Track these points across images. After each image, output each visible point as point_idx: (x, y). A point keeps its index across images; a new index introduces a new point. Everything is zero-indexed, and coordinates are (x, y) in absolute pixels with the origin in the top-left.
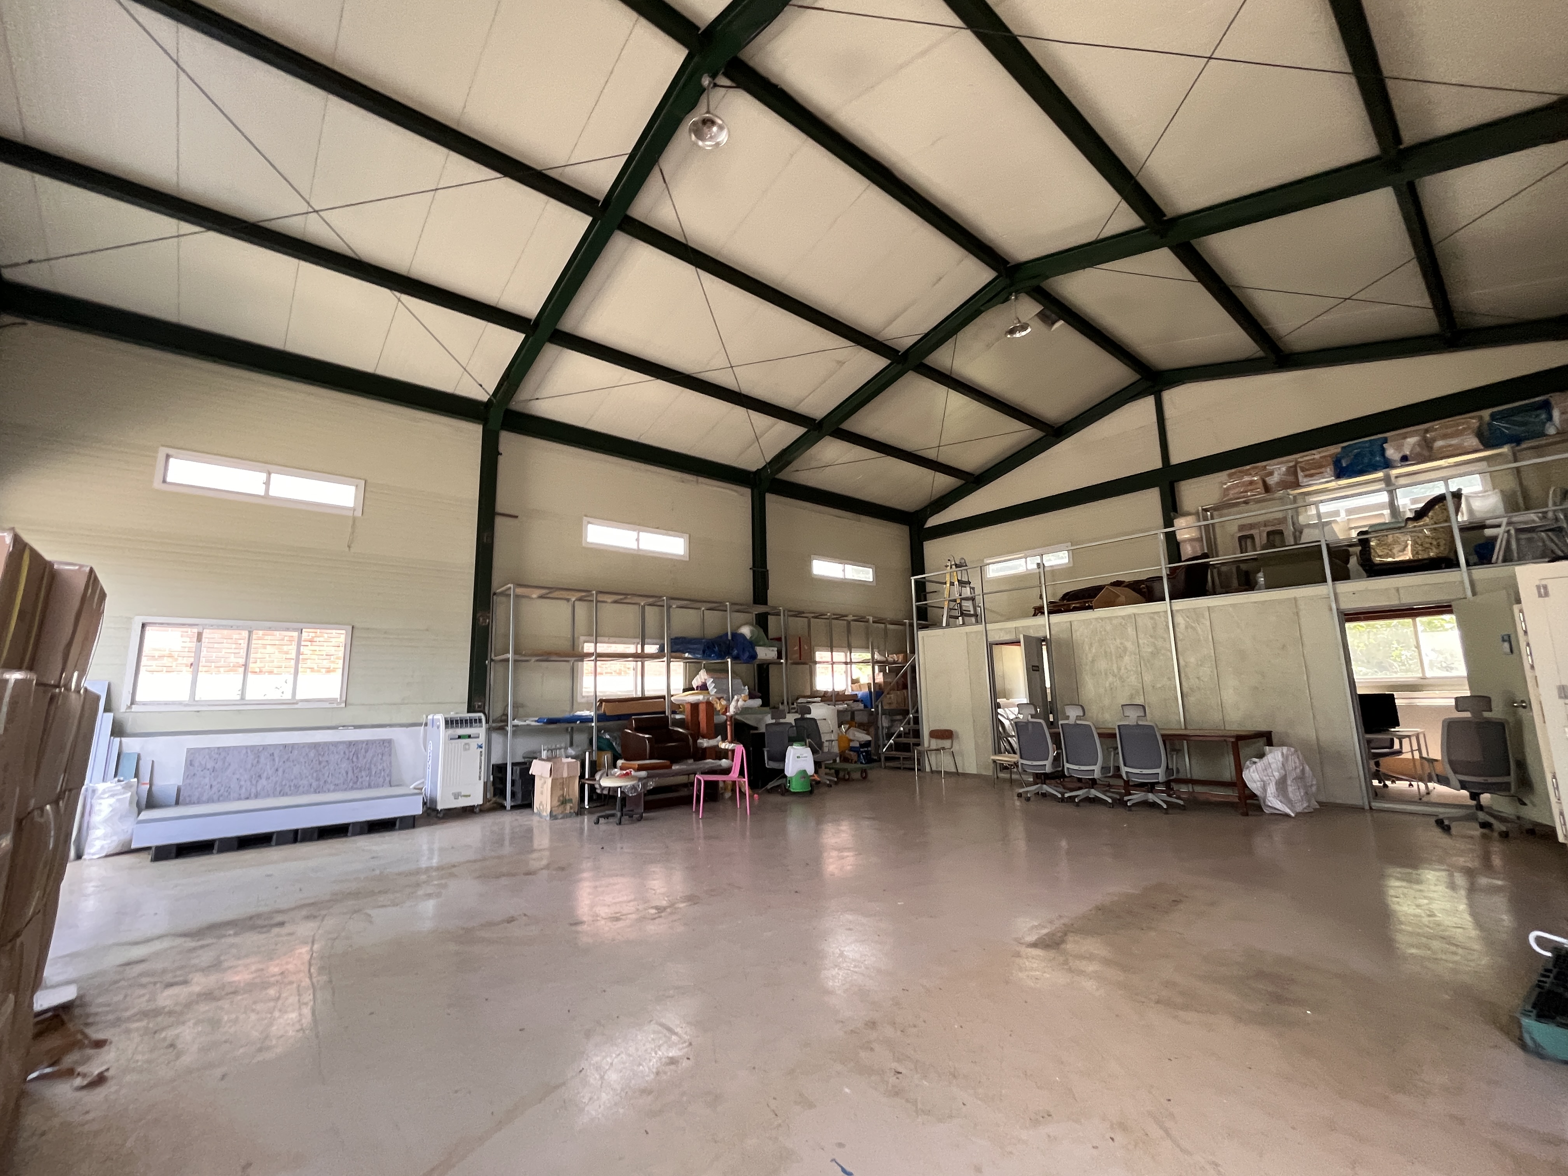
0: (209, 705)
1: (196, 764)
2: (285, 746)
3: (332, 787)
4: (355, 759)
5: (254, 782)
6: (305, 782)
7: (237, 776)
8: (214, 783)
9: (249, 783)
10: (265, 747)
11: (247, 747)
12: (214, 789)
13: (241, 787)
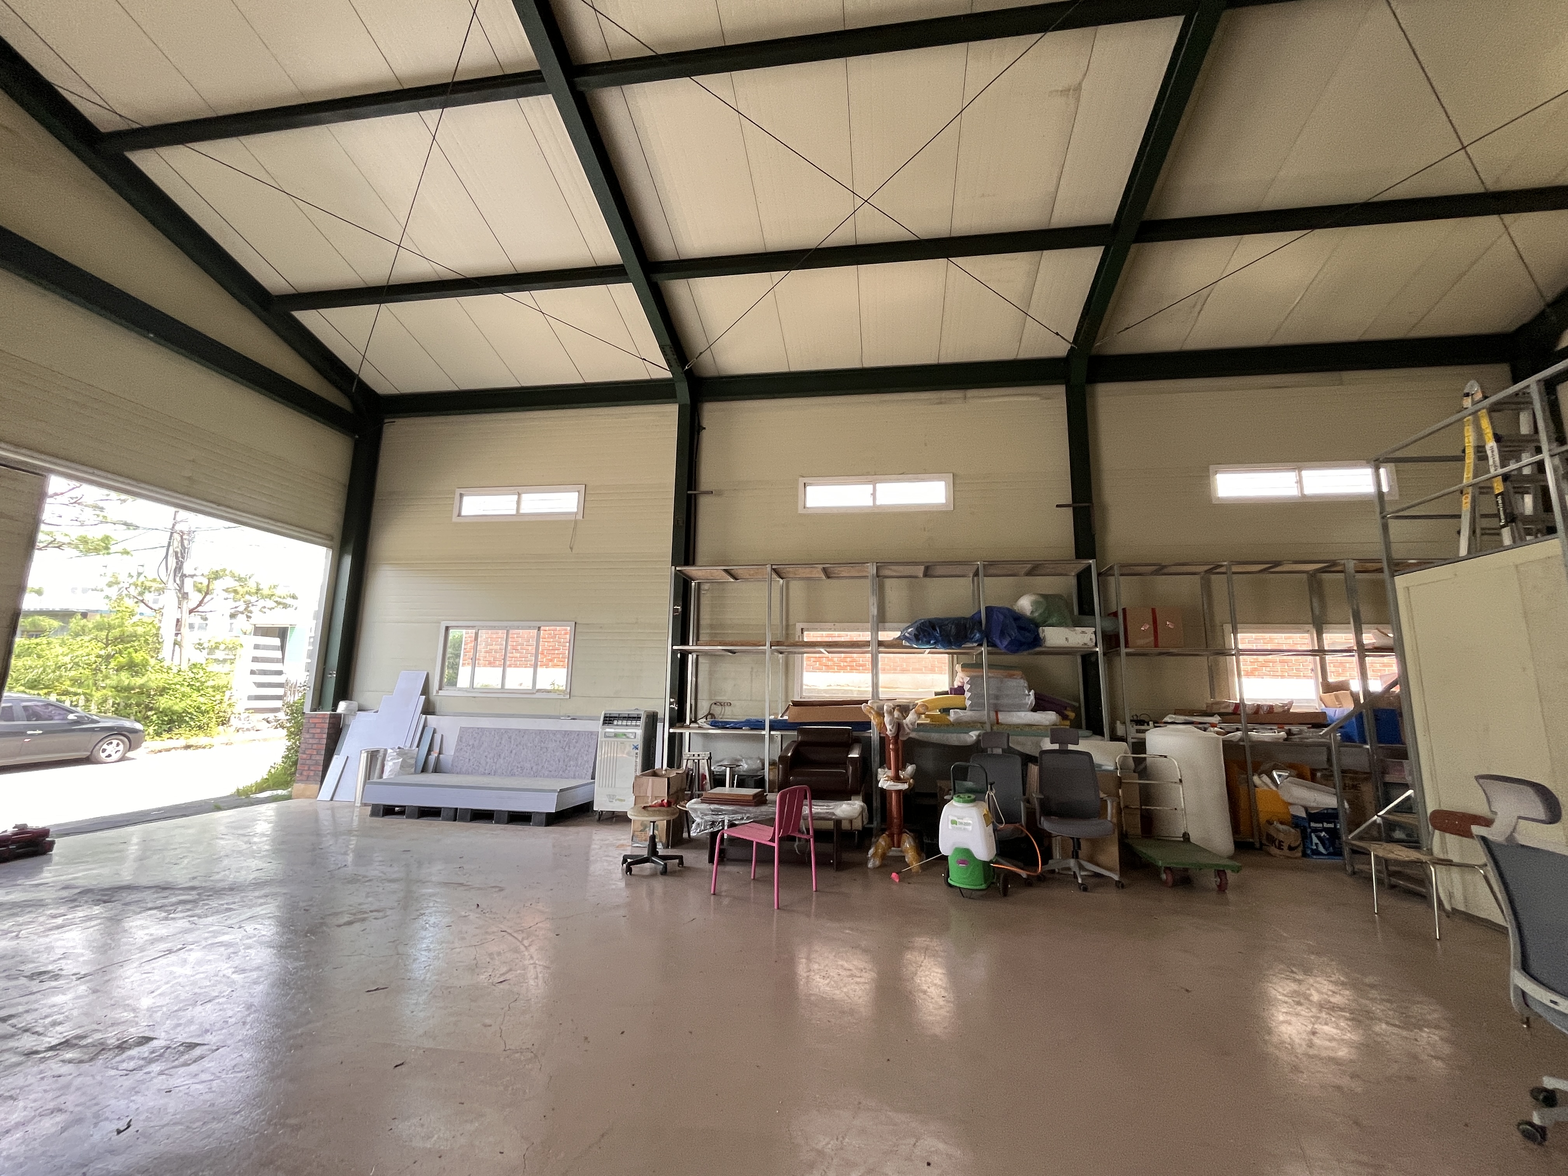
0: (480, 692)
1: (464, 740)
2: (519, 731)
3: (546, 773)
4: (567, 749)
5: (495, 760)
6: (528, 765)
7: (486, 754)
8: (471, 758)
9: (492, 761)
10: (507, 731)
11: (495, 729)
12: (471, 764)
13: (487, 763)
